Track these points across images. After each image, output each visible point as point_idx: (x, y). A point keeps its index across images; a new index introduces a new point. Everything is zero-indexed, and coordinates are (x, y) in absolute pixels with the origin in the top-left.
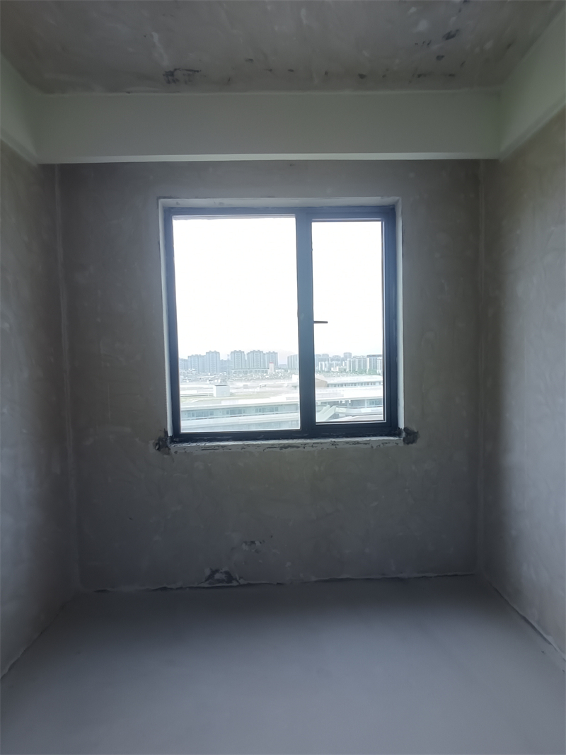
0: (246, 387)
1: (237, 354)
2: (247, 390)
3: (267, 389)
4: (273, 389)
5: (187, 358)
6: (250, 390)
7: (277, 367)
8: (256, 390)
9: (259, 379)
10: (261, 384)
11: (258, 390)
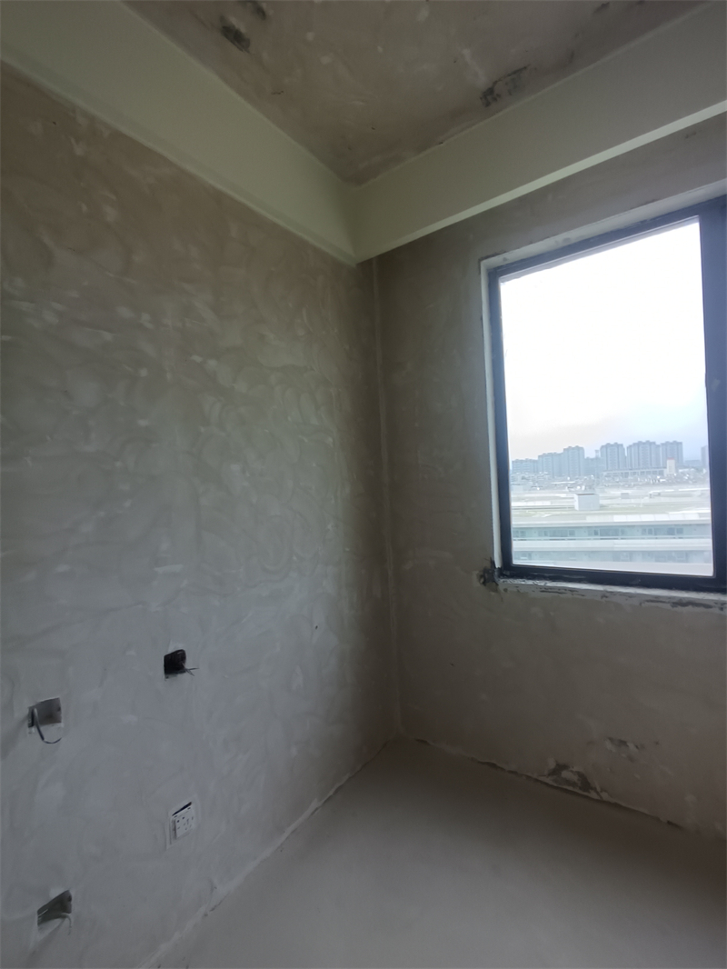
1: (611, 450)
2: (628, 501)
3: (663, 500)
4: (673, 500)
6: (633, 501)
7: (680, 464)
8: (642, 501)
9: (648, 484)
10: (651, 492)
11: (647, 500)
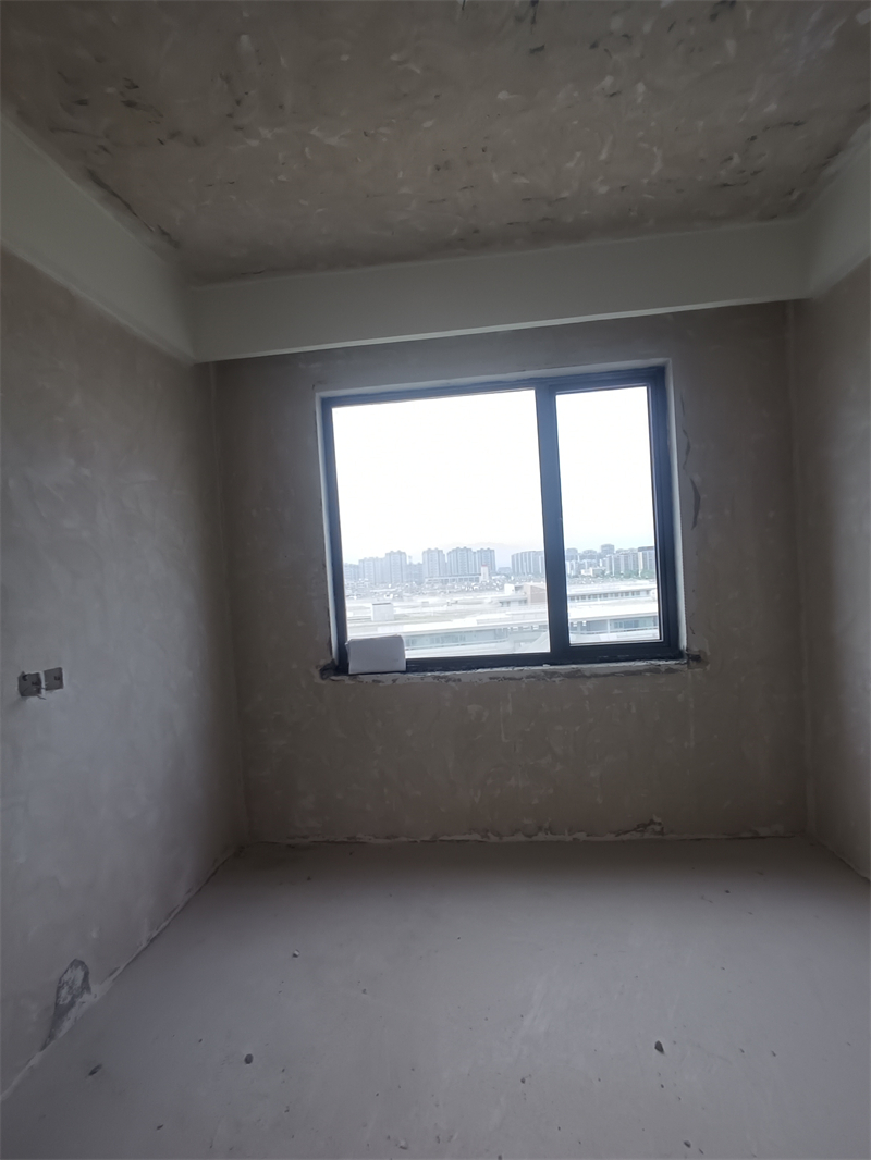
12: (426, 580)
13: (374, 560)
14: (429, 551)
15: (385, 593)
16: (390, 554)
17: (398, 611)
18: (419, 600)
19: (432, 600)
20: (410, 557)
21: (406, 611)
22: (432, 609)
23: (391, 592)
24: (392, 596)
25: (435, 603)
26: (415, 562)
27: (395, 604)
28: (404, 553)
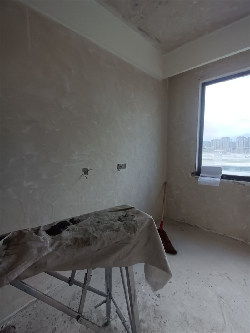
0: (235, 157)
5: (210, 141)
12: (237, 148)
13: (217, 140)
14: (240, 137)
15: (220, 151)
16: (223, 138)
17: (224, 158)
18: (233, 155)
19: (238, 155)
20: (231, 139)
21: (227, 158)
22: (238, 159)
23: (222, 151)
24: (222, 153)
25: (240, 156)
26: (233, 141)
27: (223, 155)
28: (229, 138)
